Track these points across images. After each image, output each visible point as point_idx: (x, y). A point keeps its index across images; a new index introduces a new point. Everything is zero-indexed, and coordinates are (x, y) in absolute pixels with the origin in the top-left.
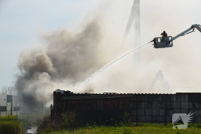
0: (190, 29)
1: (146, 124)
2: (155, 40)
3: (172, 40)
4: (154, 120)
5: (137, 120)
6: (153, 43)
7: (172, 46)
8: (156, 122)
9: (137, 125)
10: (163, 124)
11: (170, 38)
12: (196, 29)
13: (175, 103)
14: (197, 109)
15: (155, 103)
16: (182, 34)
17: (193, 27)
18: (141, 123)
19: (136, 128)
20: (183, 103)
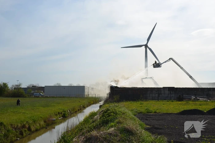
0: (168, 60)
1: (150, 100)
2: (153, 64)
3: (161, 64)
4: (153, 99)
5: (146, 99)
6: (153, 66)
7: (161, 67)
8: (154, 99)
9: (146, 101)
10: (157, 100)
11: (160, 64)
12: (171, 60)
13: (162, 91)
14: (172, 94)
15: (154, 91)
16: (165, 62)
17: (170, 59)
18: (148, 100)
19: (146, 102)
20: (166, 91)
